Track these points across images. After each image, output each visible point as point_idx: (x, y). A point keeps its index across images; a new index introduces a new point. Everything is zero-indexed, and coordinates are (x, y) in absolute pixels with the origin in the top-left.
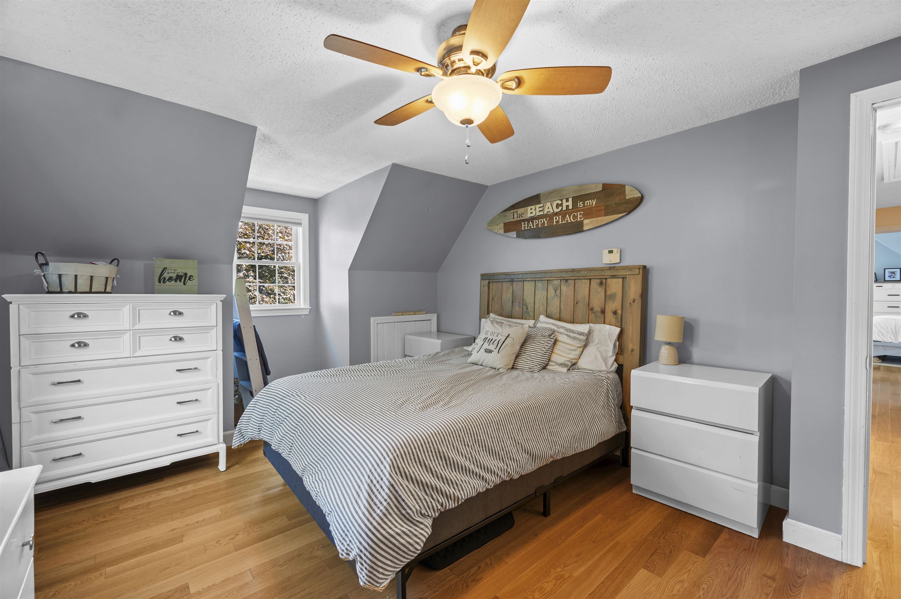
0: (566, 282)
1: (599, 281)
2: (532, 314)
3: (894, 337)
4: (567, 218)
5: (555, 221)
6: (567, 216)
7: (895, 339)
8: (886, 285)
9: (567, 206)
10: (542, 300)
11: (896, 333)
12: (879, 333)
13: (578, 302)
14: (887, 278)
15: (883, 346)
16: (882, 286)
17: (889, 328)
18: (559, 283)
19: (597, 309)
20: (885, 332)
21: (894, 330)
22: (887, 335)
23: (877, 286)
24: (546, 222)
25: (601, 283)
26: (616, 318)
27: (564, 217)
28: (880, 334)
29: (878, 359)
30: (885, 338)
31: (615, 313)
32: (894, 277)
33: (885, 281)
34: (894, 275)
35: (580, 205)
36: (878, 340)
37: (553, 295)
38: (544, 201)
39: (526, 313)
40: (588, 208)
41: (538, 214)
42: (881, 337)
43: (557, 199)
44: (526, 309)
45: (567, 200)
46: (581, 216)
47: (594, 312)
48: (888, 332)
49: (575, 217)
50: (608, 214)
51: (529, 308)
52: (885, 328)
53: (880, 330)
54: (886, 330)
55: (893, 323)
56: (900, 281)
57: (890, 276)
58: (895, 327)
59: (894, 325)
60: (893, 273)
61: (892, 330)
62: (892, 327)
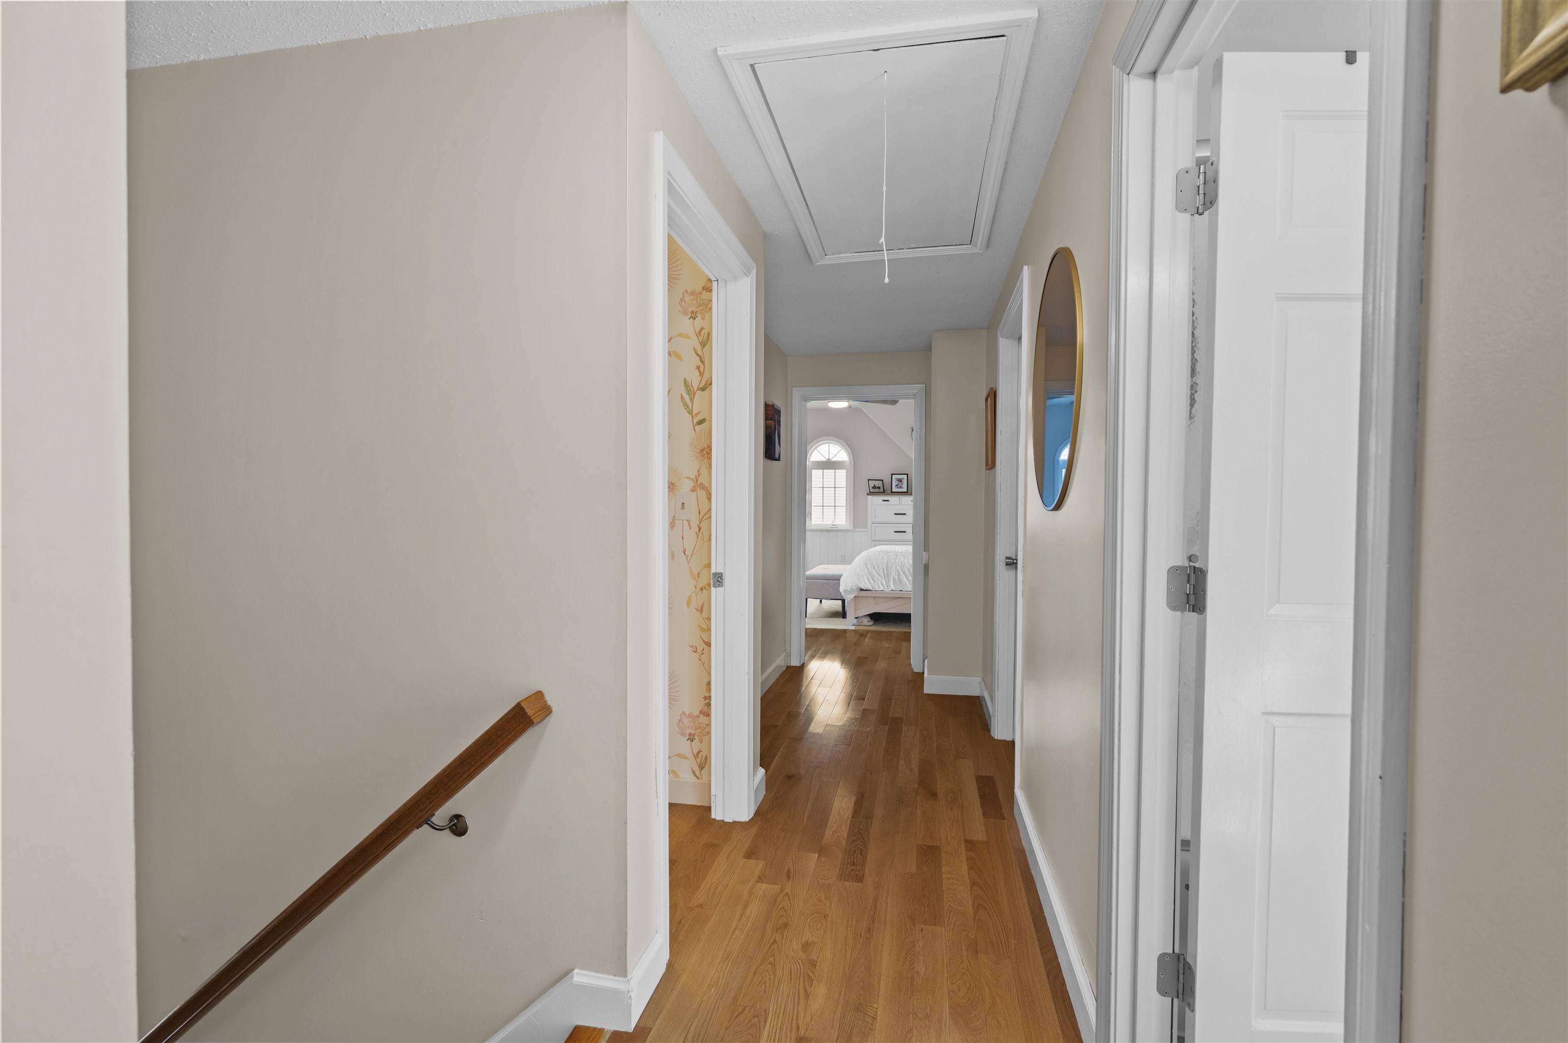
3: (886, 582)
7: (887, 586)
8: (894, 499)
11: (888, 575)
12: (869, 576)
14: (894, 489)
15: (874, 597)
16: (888, 501)
17: (880, 566)
20: (876, 574)
21: (885, 570)
22: (877, 578)
23: (883, 501)
28: (870, 578)
29: (869, 620)
30: (876, 584)
32: (901, 487)
33: (893, 493)
34: (901, 483)
36: (868, 588)
42: (870, 583)
48: (879, 575)
52: (876, 567)
53: (870, 570)
54: (877, 570)
55: (885, 557)
56: (907, 492)
57: (897, 485)
58: (887, 564)
59: (886, 562)
60: (900, 480)
61: (883, 569)
62: (884, 566)
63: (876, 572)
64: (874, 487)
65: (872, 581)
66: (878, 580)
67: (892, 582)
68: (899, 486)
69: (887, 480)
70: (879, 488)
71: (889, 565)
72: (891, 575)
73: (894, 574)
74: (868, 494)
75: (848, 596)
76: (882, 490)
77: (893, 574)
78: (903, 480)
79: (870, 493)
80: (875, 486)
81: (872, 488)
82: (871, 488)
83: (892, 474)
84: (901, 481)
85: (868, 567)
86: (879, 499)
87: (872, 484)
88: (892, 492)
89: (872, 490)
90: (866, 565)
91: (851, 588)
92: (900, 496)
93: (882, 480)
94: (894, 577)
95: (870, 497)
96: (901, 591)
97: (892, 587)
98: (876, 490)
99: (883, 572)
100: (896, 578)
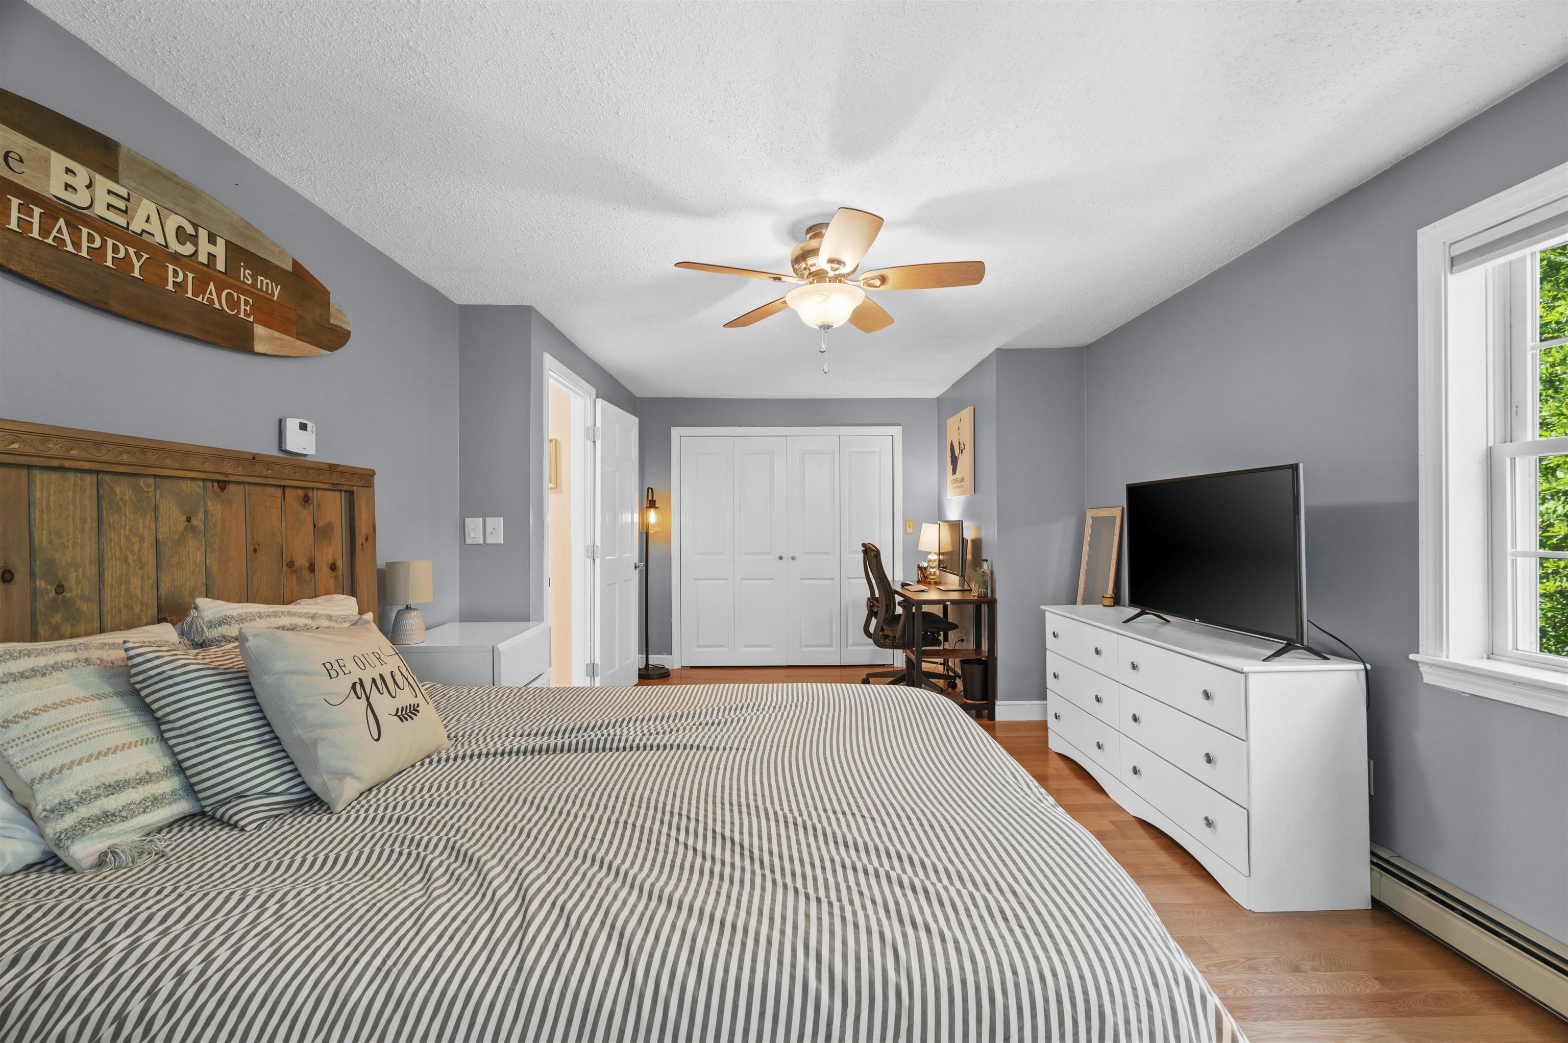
0: (223, 489)
1: (301, 493)
2: (88, 608)
4: (211, 293)
5: (171, 279)
6: (212, 286)
9: (211, 257)
10: (136, 547)
13: (257, 546)
18: (198, 490)
19: (302, 561)
24: (137, 265)
25: (306, 500)
26: (336, 578)
27: (201, 286)
31: (333, 567)
35: (245, 276)
37: (181, 529)
38: (134, 184)
39: (53, 607)
40: (264, 297)
41: (100, 210)
43: (179, 211)
44: (52, 594)
45: (212, 239)
46: (248, 308)
47: (296, 571)
49: (233, 304)
50: (304, 338)
51: (71, 583)
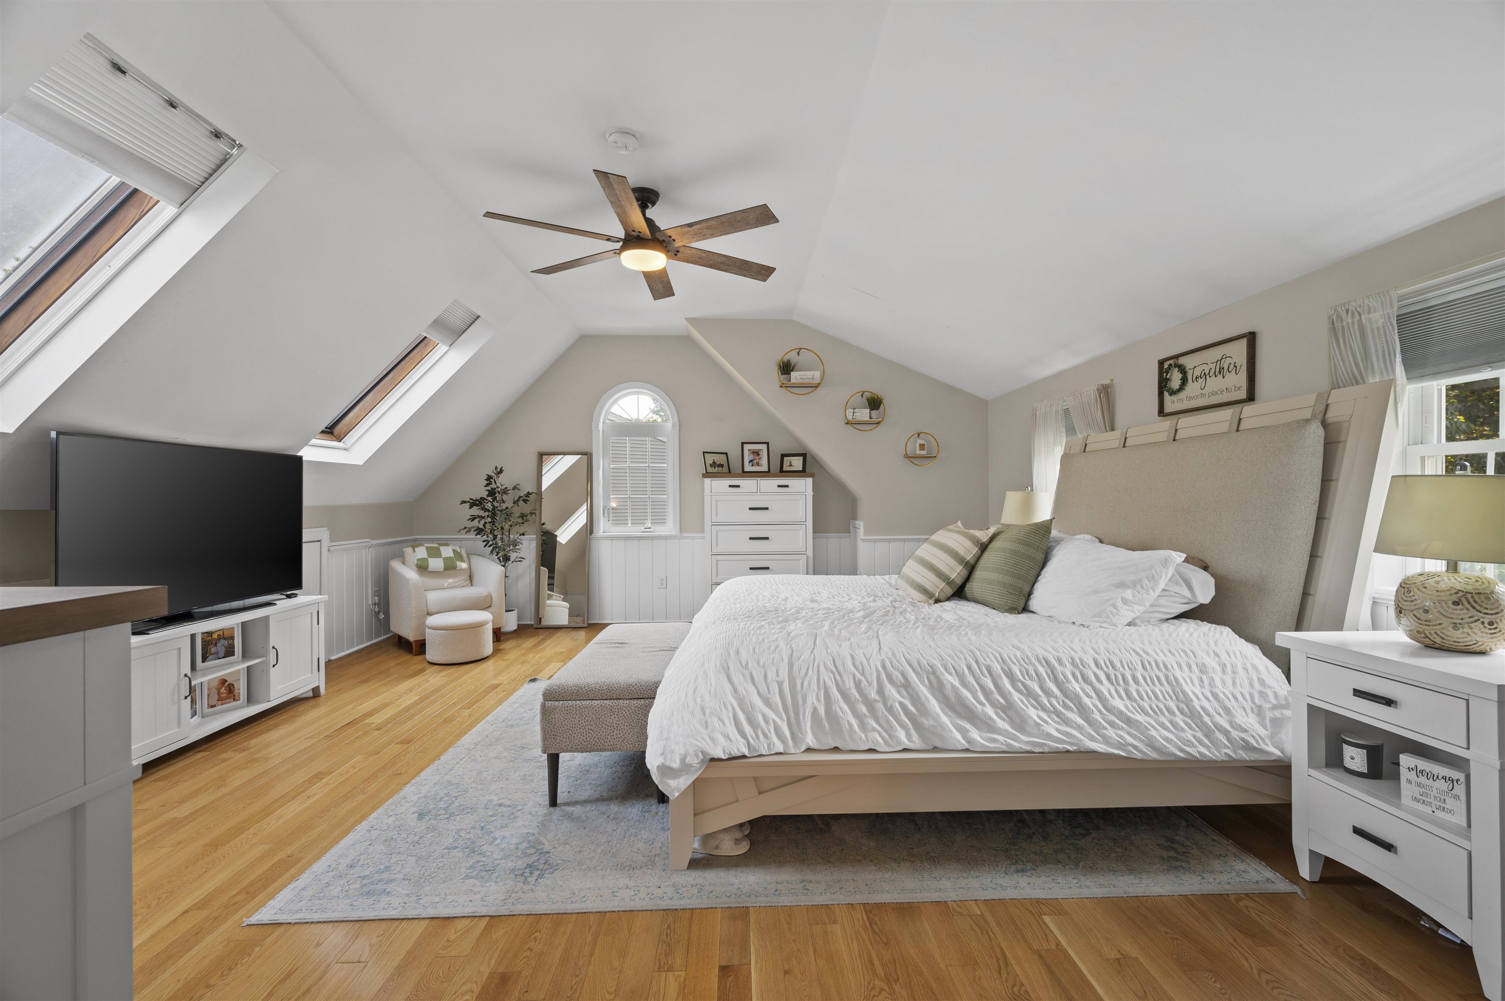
8: (748, 484)
11: (795, 704)
14: (747, 468)
16: (738, 487)
17: (771, 675)
20: (759, 702)
21: (786, 685)
23: (731, 486)
30: (761, 740)
32: (758, 465)
33: (745, 474)
34: (757, 458)
36: (736, 752)
42: (743, 735)
48: (767, 703)
52: (759, 678)
53: (740, 689)
54: (763, 688)
55: (782, 645)
56: (769, 471)
57: (751, 461)
58: (791, 666)
59: (786, 661)
60: (756, 453)
61: (780, 684)
62: (781, 672)
63: (759, 693)
64: (714, 465)
65: (748, 729)
66: (766, 721)
67: (809, 724)
68: (754, 461)
69: (734, 453)
70: (721, 466)
71: (796, 668)
72: (804, 702)
73: (813, 700)
74: (704, 476)
75: (673, 783)
76: (725, 469)
77: (811, 699)
78: (761, 453)
79: (707, 475)
80: (714, 463)
81: (711, 465)
82: (708, 466)
83: (743, 444)
84: (758, 455)
85: (735, 679)
86: (721, 485)
87: (710, 459)
88: (743, 472)
89: (710, 469)
90: (726, 669)
91: (683, 760)
92: (759, 479)
93: (726, 454)
94: (815, 710)
95: (707, 481)
96: (836, 749)
97: (810, 740)
98: (716, 470)
99: (781, 692)
100: (822, 710)
